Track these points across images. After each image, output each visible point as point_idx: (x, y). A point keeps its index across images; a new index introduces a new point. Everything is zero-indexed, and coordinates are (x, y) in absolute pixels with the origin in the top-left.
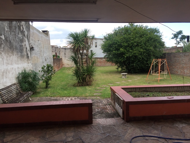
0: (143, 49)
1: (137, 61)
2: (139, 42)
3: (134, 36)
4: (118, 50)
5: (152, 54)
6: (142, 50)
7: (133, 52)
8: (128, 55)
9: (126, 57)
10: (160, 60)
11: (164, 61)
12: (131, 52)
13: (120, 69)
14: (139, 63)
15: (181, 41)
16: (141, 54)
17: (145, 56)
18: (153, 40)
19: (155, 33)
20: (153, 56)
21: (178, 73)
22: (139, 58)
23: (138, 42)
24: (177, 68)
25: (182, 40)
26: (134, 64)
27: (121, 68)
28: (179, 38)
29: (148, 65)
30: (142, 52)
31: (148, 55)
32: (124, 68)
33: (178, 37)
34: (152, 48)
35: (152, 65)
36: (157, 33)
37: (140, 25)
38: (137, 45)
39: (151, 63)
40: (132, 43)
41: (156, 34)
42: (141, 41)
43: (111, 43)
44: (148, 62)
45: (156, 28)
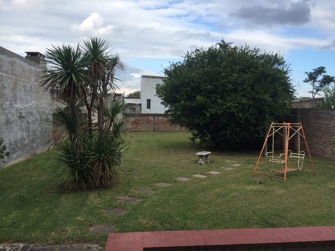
0: (248, 99)
1: (233, 126)
2: (239, 82)
3: (229, 70)
4: (192, 98)
5: (267, 110)
6: (244, 101)
7: (225, 105)
8: (213, 111)
9: (208, 115)
10: (287, 126)
11: (296, 129)
12: (222, 105)
13: (198, 140)
14: (237, 129)
15: (321, 86)
16: (243, 110)
17: (251, 114)
18: (269, 79)
19: (274, 63)
20: (269, 115)
21: (325, 155)
22: (238, 118)
23: (237, 83)
24: (324, 142)
25: (325, 84)
26: (228, 132)
27: (200, 138)
28: (319, 81)
29: (259, 134)
30: (245, 104)
31: (258, 113)
32: (207, 138)
33: (316, 78)
34: (267, 97)
35: (268, 136)
36: (279, 64)
37: (243, 49)
38: (235, 90)
39: (265, 131)
40: (223, 85)
41: (276, 66)
42: (244, 81)
43: (176, 83)
44: (257, 129)
45: (276, 55)
